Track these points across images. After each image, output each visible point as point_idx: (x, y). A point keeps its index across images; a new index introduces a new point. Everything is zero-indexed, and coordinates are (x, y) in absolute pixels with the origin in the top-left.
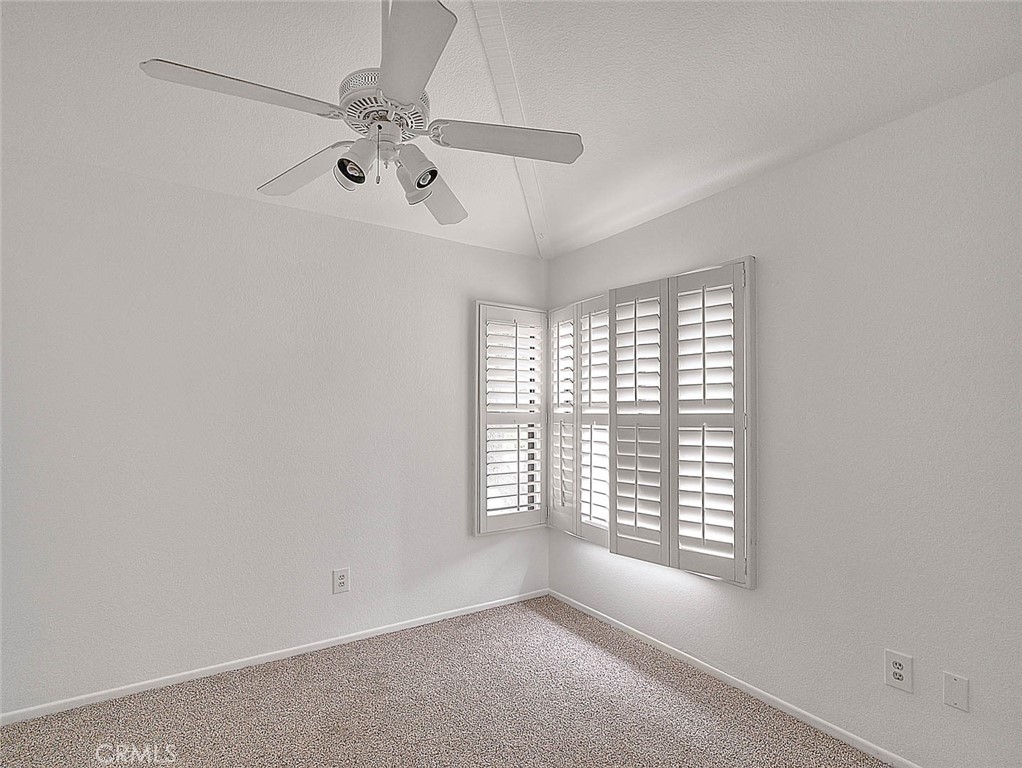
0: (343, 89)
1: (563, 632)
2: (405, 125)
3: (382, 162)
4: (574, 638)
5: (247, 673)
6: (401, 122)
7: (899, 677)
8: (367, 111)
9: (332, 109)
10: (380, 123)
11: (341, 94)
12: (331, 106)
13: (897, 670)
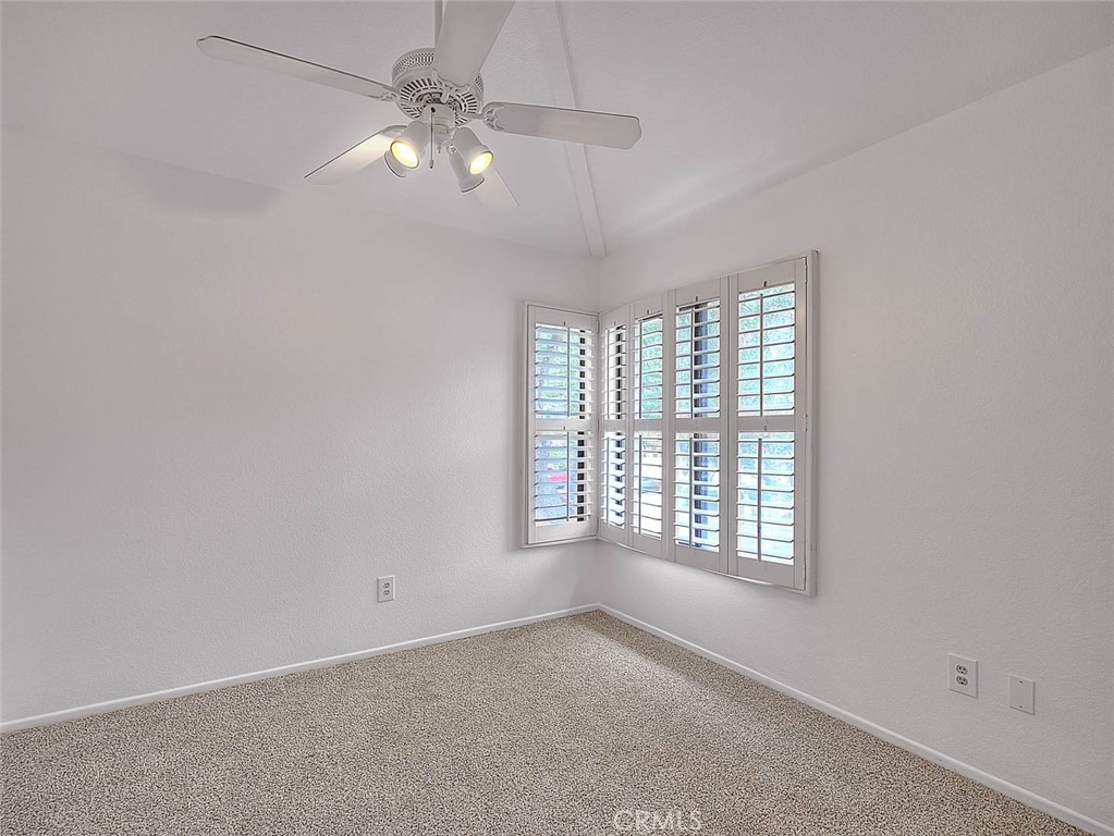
0: (396, 72)
1: (613, 644)
2: (459, 109)
3: (435, 147)
4: (626, 650)
5: (292, 679)
6: (453, 104)
7: (963, 682)
8: (420, 93)
9: (386, 91)
10: (432, 105)
11: (394, 75)
12: (385, 87)
13: (961, 675)
